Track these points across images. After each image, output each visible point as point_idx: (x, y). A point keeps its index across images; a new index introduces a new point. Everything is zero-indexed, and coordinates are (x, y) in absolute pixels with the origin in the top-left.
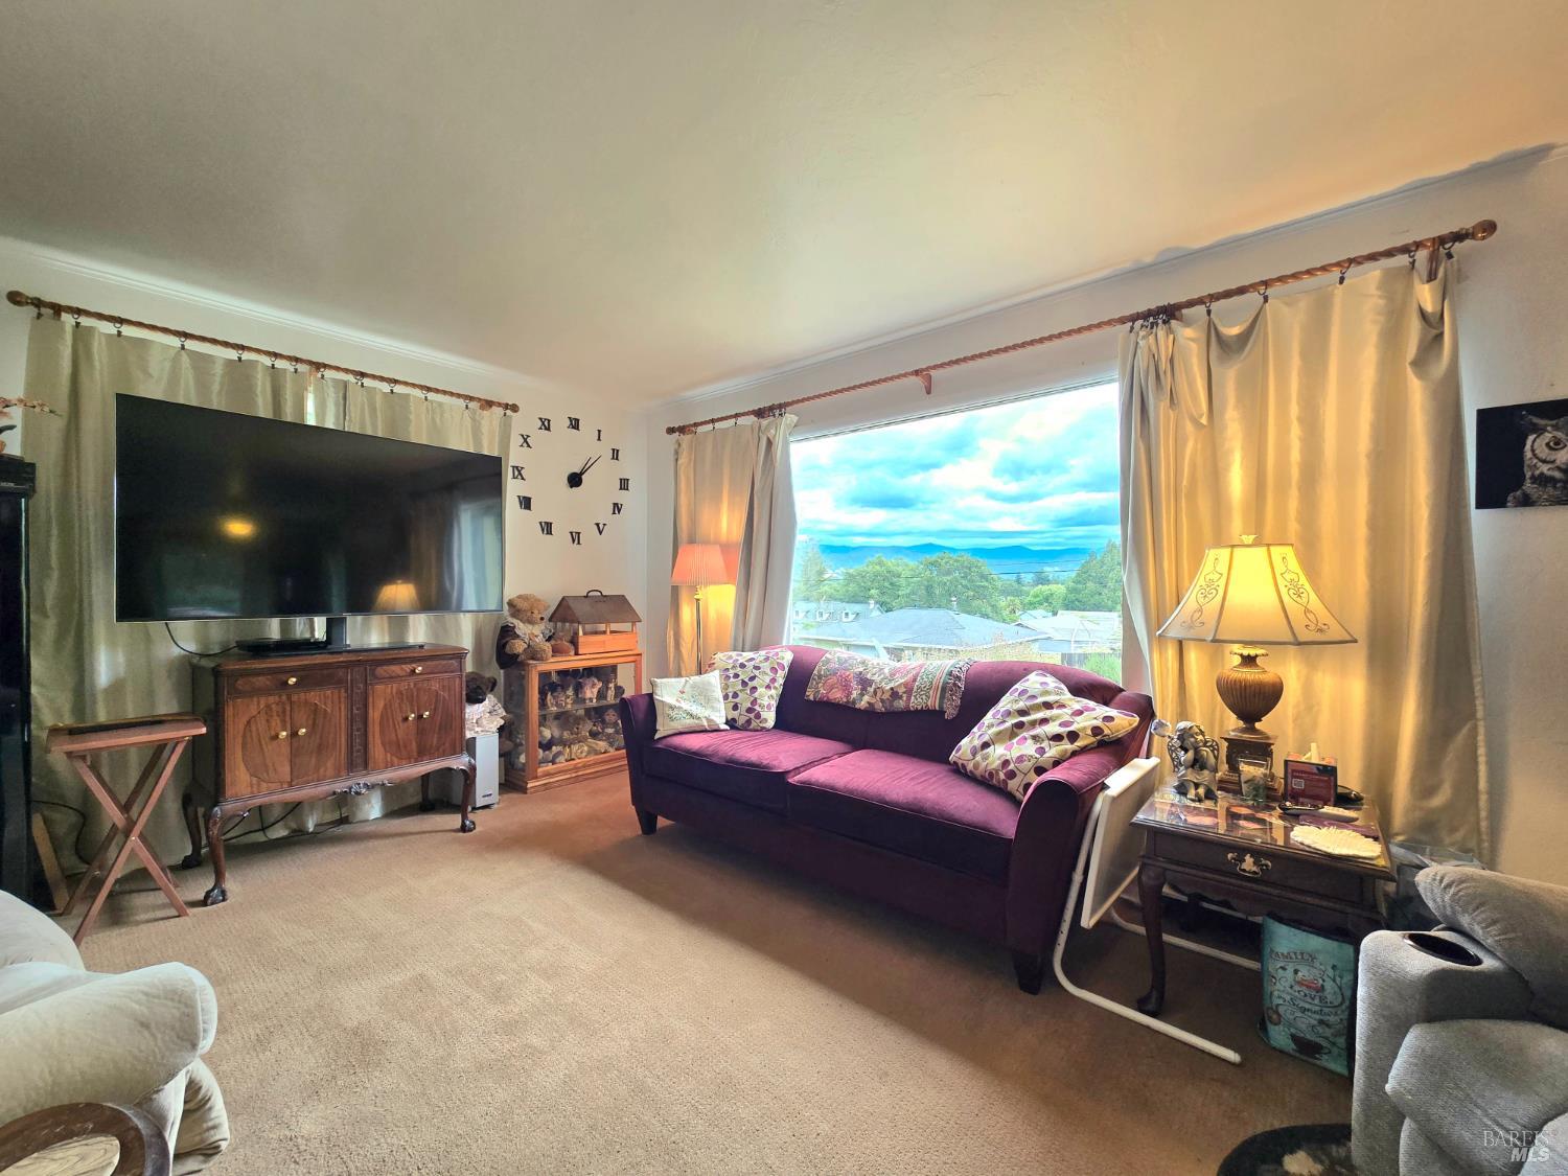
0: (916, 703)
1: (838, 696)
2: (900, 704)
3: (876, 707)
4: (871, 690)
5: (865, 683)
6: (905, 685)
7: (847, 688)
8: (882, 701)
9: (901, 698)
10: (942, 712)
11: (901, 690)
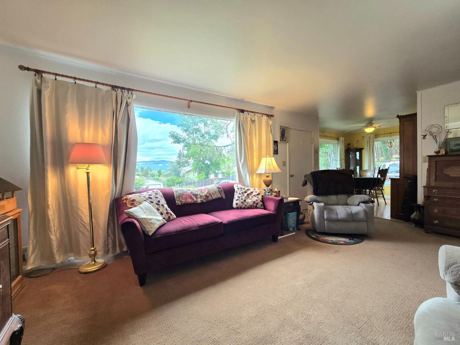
0: (215, 197)
1: (190, 201)
2: (210, 198)
3: (204, 201)
4: (199, 196)
5: (196, 195)
6: (208, 193)
7: (191, 198)
8: (204, 199)
9: (209, 197)
10: (222, 198)
11: (208, 195)
